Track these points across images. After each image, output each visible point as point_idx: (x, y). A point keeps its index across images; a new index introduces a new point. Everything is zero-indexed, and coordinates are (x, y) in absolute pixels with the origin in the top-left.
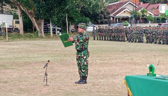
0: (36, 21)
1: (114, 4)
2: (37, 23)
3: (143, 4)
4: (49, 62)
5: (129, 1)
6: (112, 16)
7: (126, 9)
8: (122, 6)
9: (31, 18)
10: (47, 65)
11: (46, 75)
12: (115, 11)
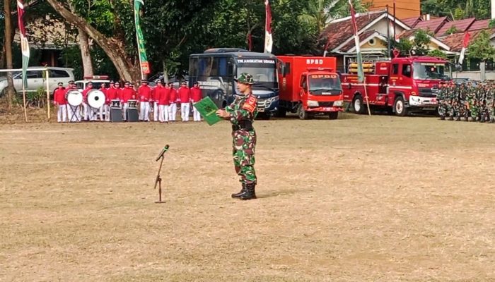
0: (127, 65)
1: (345, 21)
2: (129, 72)
3: (431, 18)
4: (167, 148)
5: (384, 13)
6: (338, 52)
7: (376, 35)
8: (366, 26)
9: (112, 59)
10: (162, 155)
11: (159, 180)
12: (346, 40)
